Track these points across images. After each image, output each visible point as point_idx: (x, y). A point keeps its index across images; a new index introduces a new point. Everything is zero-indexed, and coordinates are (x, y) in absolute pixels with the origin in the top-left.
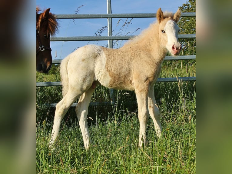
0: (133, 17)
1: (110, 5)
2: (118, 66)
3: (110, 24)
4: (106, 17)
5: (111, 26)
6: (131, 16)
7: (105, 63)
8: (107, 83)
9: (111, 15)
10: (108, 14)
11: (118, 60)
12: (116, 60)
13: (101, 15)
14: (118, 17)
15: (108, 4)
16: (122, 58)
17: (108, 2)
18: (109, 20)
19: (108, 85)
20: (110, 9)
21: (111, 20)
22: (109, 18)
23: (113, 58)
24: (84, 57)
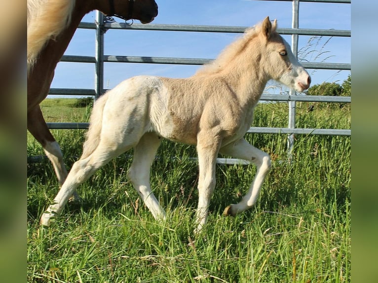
0: (333, 36)
1: (297, 15)
2: (186, 106)
3: (296, 43)
4: (290, 32)
5: (296, 47)
6: (327, 34)
7: (168, 101)
8: (169, 133)
9: (298, 30)
10: (293, 27)
11: (187, 96)
12: (184, 97)
13: (282, 30)
14: (308, 33)
15: (295, 14)
16: (194, 92)
17: (295, 10)
18: (294, 37)
19: (171, 137)
20: (297, 21)
21: (296, 37)
22: (295, 34)
23: (179, 94)
24: (132, 94)
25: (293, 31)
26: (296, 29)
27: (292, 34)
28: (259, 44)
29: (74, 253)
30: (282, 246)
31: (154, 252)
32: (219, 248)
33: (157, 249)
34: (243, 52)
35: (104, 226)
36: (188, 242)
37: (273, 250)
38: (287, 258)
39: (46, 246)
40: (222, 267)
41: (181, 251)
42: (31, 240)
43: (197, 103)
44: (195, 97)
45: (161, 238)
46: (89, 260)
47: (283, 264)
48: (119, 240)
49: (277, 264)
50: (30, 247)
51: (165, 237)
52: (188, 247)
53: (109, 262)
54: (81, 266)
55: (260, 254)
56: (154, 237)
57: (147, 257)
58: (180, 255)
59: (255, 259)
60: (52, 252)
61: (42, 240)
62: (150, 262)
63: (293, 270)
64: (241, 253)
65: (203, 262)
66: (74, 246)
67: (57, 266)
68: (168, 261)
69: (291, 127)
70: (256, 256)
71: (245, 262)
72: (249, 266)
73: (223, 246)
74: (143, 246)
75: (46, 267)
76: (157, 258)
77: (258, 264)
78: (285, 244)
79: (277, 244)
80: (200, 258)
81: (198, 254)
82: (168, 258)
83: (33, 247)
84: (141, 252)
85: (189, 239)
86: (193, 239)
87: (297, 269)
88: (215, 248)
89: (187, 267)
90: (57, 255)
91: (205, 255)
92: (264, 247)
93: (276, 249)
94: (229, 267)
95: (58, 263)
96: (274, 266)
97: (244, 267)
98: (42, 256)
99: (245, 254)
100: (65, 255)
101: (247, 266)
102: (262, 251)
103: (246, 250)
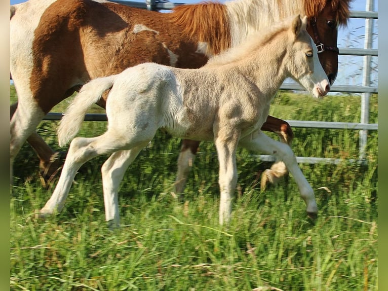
3: (371, 28)
5: (371, 32)
9: (373, 13)
11: (201, 90)
12: (198, 91)
21: (371, 21)
22: (370, 18)
23: (194, 88)
24: (143, 87)
25: (367, 14)
26: (371, 12)
27: (365, 18)
28: (286, 40)
29: (119, 259)
30: (352, 255)
31: (209, 260)
32: (282, 257)
33: (212, 257)
34: (268, 44)
35: (153, 230)
36: (247, 249)
37: (342, 260)
38: (357, 269)
39: (88, 252)
40: (285, 278)
41: (239, 260)
42: (71, 245)
43: (212, 98)
44: (210, 91)
45: (216, 244)
46: (136, 267)
47: (353, 275)
48: (171, 246)
49: (347, 275)
50: (70, 253)
51: (221, 243)
52: (247, 255)
53: (158, 271)
54: (127, 275)
55: (328, 264)
56: (209, 243)
57: (201, 265)
58: (238, 264)
59: (323, 269)
60: (95, 258)
61: (84, 245)
62: (204, 271)
63: (364, 282)
64: (307, 263)
65: (264, 272)
66: (119, 251)
67: (100, 274)
68: (224, 270)
69: (365, 122)
70: (324, 266)
71: (311, 272)
72: (315, 278)
73: (286, 254)
74: (197, 253)
75: (88, 275)
76: (212, 267)
77: (326, 275)
78: (357, 253)
79: (347, 252)
80: (261, 267)
81: (258, 263)
82: (225, 267)
83: (73, 253)
84: (195, 260)
85: (248, 246)
86: (252, 245)
87: (369, 281)
88: (277, 256)
89: (246, 277)
90: (100, 262)
91: (266, 265)
92: (332, 256)
93: (346, 258)
94: (293, 278)
95: (101, 271)
96: (344, 277)
97: (309, 277)
98: (83, 263)
99: (311, 264)
100: (109, 262)
101: (313, 277)
102: (331, 261)
103: (312, 259)
